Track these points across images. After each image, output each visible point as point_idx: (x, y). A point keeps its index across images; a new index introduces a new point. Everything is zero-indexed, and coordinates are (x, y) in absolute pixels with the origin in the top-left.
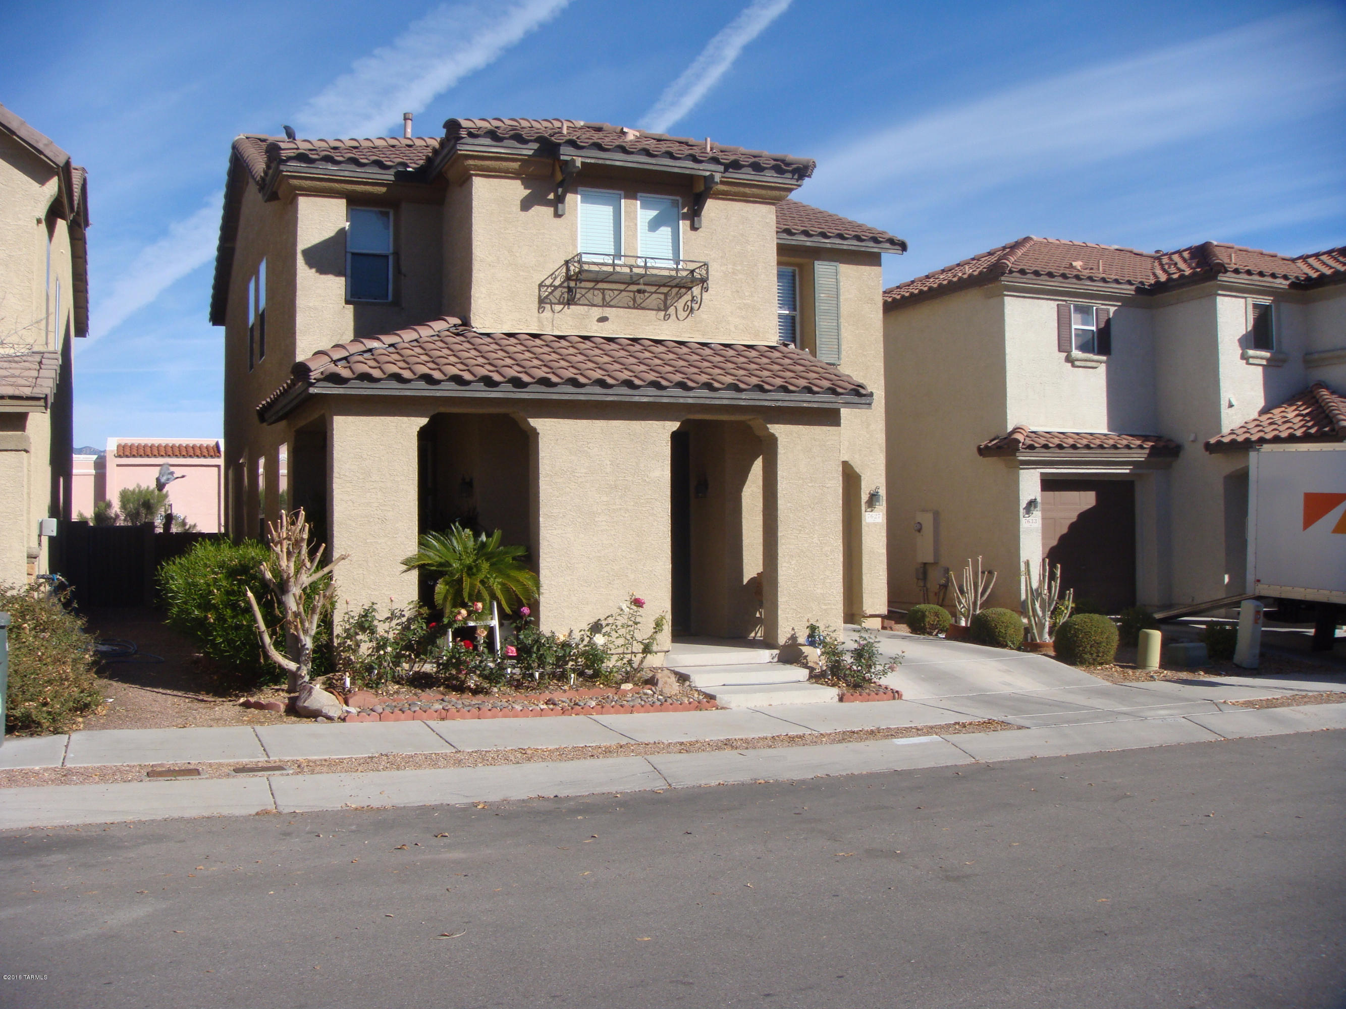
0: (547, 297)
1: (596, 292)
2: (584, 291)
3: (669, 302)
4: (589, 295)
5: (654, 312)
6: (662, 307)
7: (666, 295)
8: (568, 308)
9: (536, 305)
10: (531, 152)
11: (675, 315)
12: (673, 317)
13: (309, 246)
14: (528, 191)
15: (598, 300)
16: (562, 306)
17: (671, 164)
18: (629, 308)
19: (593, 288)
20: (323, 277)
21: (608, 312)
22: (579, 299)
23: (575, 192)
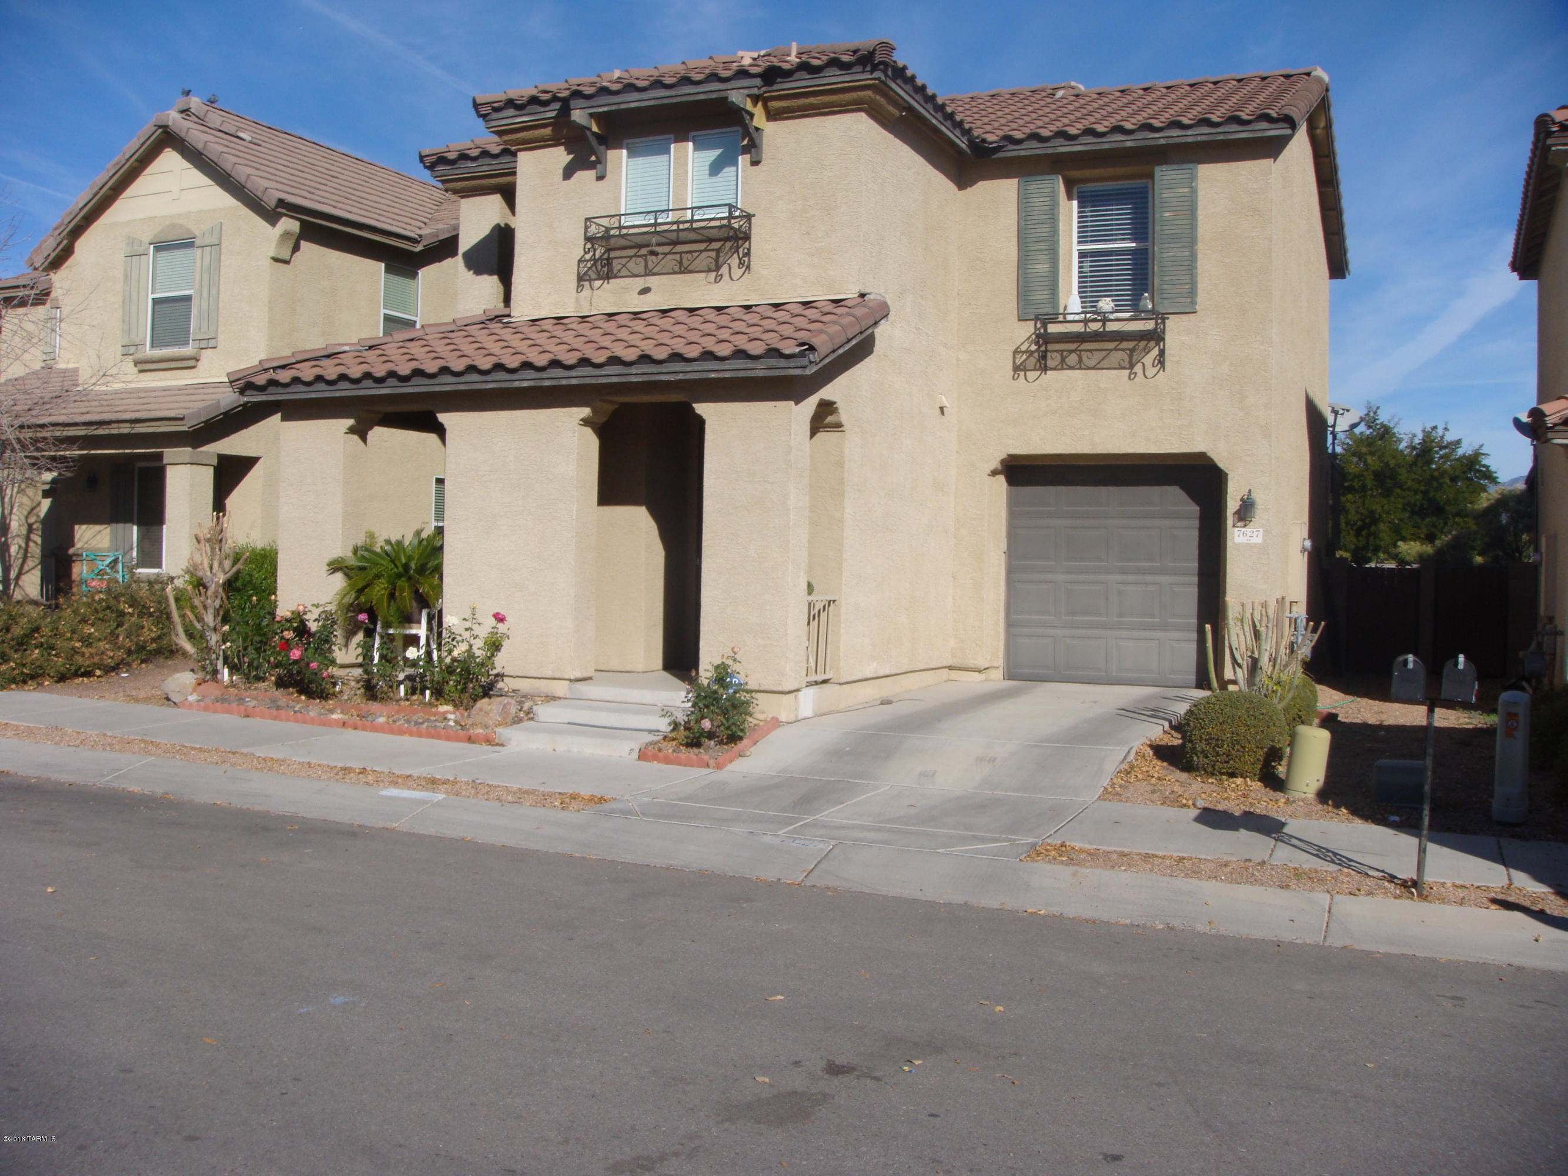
0: (586, 273)
1: (639, 259)
2: (624, 261)
3: (721, 260)
4: (631, 265)
5: (704, 274)
6: (713, 267)
7: (718, 251)
8: (608, 283)
9: (574, 283)
10: (553, 114)
11: (728, 275)
12: (726, 277)
13: (468, 248)
14: (571, 156)
15: (641, 269)
16: (601, 281)
17: (692, 91)
18: (675, 273)
19: (635, 256)
20: (480, 277)
21: (652, 281)
22: (619, 271)
23: (619, 146)
